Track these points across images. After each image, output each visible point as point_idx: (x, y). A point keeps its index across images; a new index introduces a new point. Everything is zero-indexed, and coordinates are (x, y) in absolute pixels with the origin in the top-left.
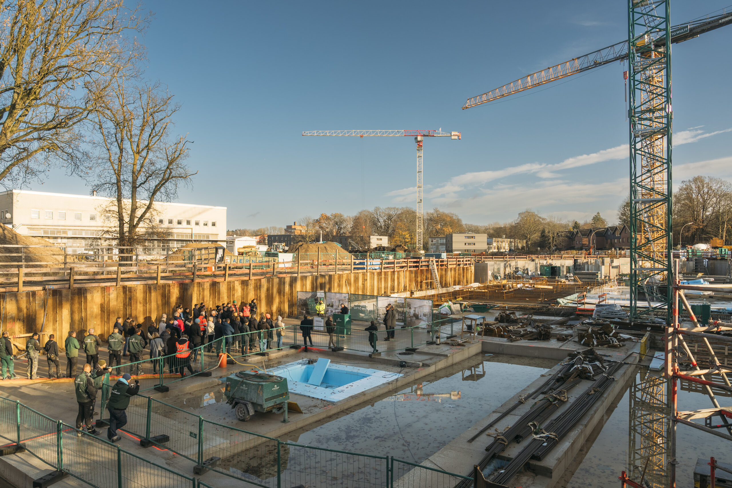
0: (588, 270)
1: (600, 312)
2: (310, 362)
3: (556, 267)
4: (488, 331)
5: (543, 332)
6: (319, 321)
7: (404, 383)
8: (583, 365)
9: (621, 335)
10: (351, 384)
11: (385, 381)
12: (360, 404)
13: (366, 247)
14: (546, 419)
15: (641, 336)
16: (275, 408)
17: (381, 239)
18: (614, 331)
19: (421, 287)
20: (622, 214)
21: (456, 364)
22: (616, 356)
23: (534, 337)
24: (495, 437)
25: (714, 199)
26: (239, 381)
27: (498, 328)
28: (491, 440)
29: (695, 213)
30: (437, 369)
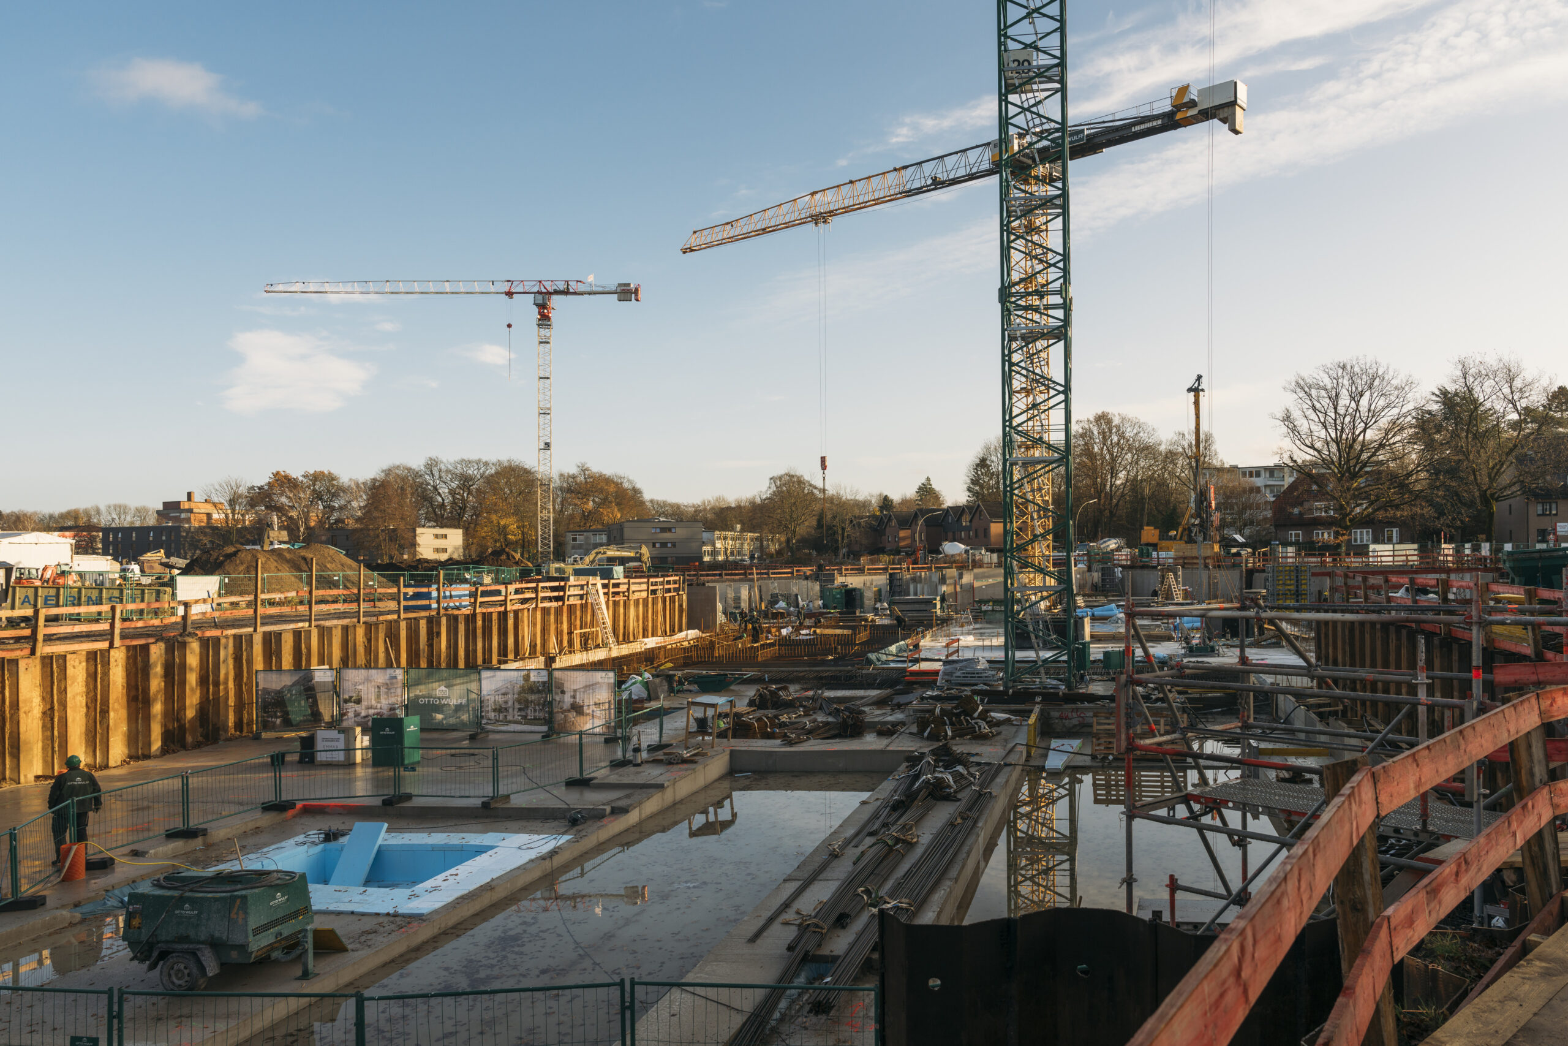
0: (916, 594)
1: (951, 674)
2: (330, 837)
3: (854, 590)
4: (740, 729)
5: (850, 722)
6: (332, 740)
7: (576, 853)
8: (937, 775)
9: (993, 714)
10: (453, 871)
11: (532, 854)
12: (483, 911)
13: (405, 557)
14: (886, 879)
15: (1027, 714)
16: (277, 949)
17: (446, 536)
18: (981, 708)
19: (571, 643)
20: (973, 482)
21: (681, 802)
22: (989, 753)
23: (832, 732)
24: (799, 925)
25: (1129, 456)
26: (172, 897)
27: (759, 720)
28: (791, 933)
29: (1099, 480)
30: (644, 816)
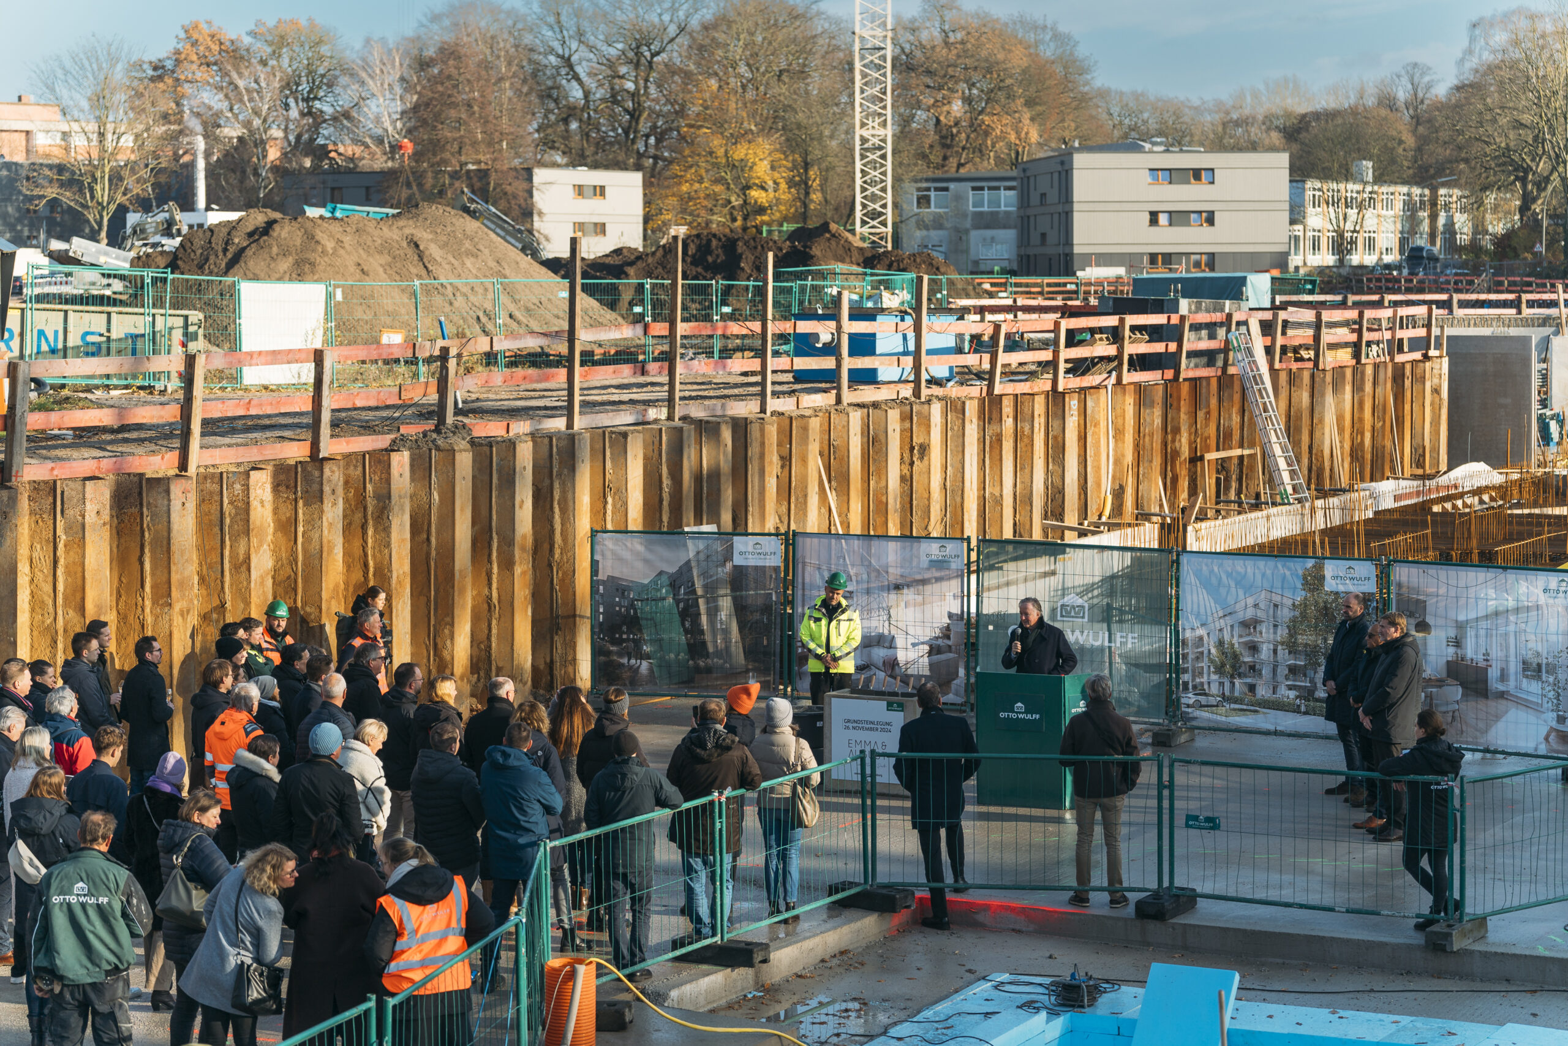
17: (600, 191)
19: (1195, 487)
